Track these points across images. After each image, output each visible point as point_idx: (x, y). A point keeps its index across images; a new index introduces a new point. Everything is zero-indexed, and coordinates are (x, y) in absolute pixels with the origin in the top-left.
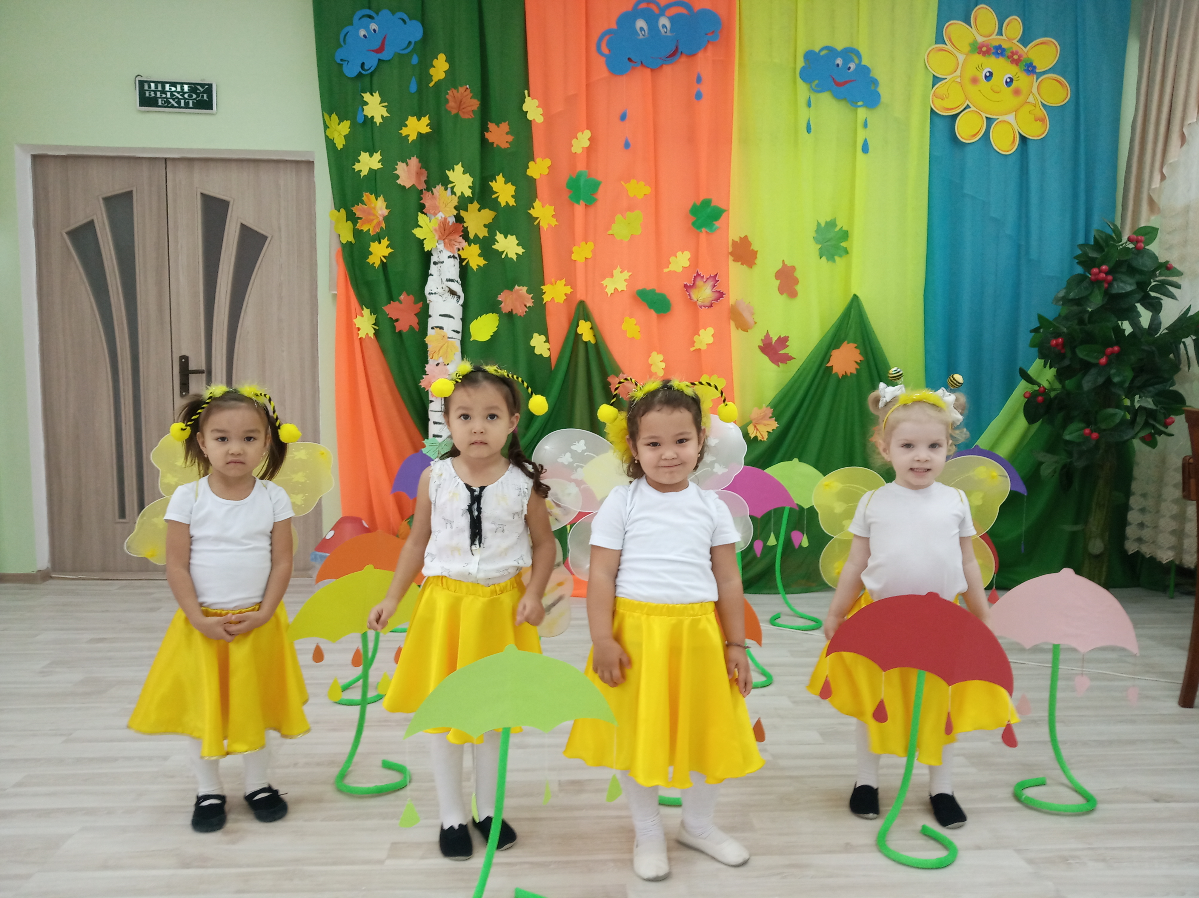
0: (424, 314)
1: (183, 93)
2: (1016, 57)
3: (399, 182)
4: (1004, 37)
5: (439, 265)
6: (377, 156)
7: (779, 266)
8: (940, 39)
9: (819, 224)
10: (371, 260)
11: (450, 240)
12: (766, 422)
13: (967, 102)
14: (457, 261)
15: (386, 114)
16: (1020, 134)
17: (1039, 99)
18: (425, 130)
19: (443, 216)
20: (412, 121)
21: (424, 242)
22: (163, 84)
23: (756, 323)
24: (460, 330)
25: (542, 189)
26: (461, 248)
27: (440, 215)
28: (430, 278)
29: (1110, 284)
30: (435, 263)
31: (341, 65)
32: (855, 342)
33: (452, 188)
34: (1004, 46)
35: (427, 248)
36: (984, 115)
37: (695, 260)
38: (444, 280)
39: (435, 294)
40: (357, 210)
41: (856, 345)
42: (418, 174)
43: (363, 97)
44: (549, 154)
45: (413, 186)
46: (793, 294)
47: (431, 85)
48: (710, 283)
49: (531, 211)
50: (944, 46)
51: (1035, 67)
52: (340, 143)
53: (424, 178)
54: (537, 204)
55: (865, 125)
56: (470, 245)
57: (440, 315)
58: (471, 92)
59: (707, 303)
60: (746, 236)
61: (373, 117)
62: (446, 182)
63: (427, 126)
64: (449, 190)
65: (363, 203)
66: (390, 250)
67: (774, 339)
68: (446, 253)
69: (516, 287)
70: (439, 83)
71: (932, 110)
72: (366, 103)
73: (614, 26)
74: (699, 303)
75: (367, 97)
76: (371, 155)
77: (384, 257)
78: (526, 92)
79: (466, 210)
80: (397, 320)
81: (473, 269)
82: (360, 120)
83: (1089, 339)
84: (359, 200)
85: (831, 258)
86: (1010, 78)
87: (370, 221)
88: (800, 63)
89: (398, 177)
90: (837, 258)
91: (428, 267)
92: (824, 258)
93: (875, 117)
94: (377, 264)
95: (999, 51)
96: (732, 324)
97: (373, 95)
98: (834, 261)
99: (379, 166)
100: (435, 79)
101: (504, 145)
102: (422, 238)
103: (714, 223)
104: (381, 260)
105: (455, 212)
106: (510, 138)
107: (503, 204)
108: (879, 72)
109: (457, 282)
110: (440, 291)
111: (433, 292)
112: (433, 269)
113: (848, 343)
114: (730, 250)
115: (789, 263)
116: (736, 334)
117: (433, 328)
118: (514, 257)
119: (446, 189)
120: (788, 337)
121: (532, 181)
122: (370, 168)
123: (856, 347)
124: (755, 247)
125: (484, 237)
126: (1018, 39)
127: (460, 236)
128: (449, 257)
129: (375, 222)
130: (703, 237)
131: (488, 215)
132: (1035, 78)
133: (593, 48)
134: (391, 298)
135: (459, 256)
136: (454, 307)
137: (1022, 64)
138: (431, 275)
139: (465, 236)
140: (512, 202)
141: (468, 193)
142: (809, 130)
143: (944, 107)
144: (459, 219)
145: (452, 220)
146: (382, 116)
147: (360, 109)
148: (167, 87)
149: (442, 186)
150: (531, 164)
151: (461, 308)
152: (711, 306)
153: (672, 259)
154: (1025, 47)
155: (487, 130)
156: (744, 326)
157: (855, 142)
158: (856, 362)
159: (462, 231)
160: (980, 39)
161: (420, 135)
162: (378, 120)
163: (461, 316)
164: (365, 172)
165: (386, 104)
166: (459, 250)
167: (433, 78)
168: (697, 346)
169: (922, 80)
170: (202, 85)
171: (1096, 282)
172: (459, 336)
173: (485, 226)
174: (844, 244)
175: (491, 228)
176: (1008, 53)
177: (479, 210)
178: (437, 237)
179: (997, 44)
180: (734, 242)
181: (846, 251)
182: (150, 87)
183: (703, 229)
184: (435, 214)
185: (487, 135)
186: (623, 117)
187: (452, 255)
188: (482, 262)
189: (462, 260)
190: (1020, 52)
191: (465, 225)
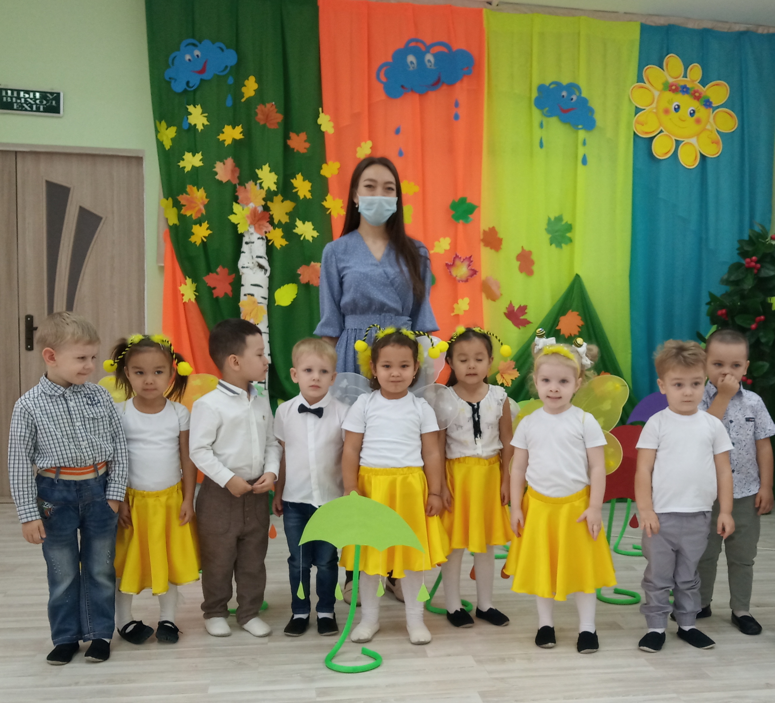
0: (237, 284)
1: (35, 99)
2: (697, 94)
3: (217, 177)
4: (688, 79)
5: (250, 245)
6: (199, 156)
7: (519, 251)
8: (640, 79)
9: (549, 219)
10: (193, 239)
11: (260, 225)
12: (510, 372)
13: (661, 128)
14: (266, 241)
15: (206, 123)
16: (701, 153)
17: (715, 127)
18: (239, 136)
19: (254, 206)
20: (228, 129)
21: (238, 226)
22: (19, 91)
23: (501, 295)
24: (267, 296)
25: (333, 186)
26: (268, 232)
27: (252, 205)
28: (242, 255)
29: (759, 270)
30: (247, 243)
31: (169, 83)
32: (577, 311)
33: (261, 183)
34: (688, 86)
35: (240, 230)
36: (674, 138)
37: (454, 245)
38: (255, 257)
39: (247, 267)
40: (182, 199)
41: (578, 313)
42: (233, 172)
43: (187, 109)
44: (338, 159)
45: (228, 181)
46: (530, 273)
47: (243, 100)
48: (466, 263)
49: (324, 203)
50: (644, 84)
51: (711, 103)
52: (168, 145)
53: (237, 175)
54: (329, 197)
55: (584, 143)
56: (274, 229)
57: (252, 285)
58: (276, 108)
59: (464, 278)
60: (493, 228)
61: (195, 125)
62: (255, 178)
63: (241, 133)
64: (258, 185)
65: (187, 193)
66: (209, 232)
67: (516, 308)
68: (256, 236)
69: (312, 263)
70: (249, 99)
71: (635, 133)
72: (190, 114)
73: (390, 60)
74: (458, 278)
75: (191, 108)
76: (194, 155)
77: (205, 237)
78: (320, 109)
79: (272, 201)
80: (214, 288)
81: (277, 249)
82: (185, 127)
83: (744, 310)
84: (183, 191)
85: (559, 245)
86: (693, 110)
87: (193, 208)
88: (535, 94)
89: (216, 174)
90: (563, 245)
91: (240, 246)
92: (553, 245)
93: (592, 137)
94: (199, 242)
95: (684, 90)
96: (484, 296)
97: (195, 107)
98: (561, 247)
99: (200, 164)
100: (246, 96)
101: (302, 150)
102: (236, 223)
103: (469, 216)
104: (202, 240)
105: (263, 203)
106: (307, 145)
107: (302, 197)
108: (595, 103)
109: (265, 258)
110: (251, 265)
111: (245, 266)
112: (245, 248)
113: (572, 311)
114: (482, 237)
115: (527, 248)
116: (486, 303)
117: (245, 295)
118: (311, 239)
119: (256, 184)
120: (527, 306)
121: (324, 179)
122: (193, 166)
123: (578, 315)
124: (501, 235)
125: (286, 223)
126: (698, 81)
127: (268, 222)
128: (259, 238)
129: (197, 209)
130: (460, 227)
131: (289, 205)
132: (711, 112)
133: (374, 75)
134: (210, 270)
135: (266, 237)
136: (262, 278)
137: (702, 100)
138: (243, 252)
139: (271, 221)
140: (309, 196)
141: (274, 188)
142: (541, 145)
143: (644, 131)
144: (266, 208)
145: (260, 209)
146: (203, 124)
147: (185, 117)
148: (22, 94)
149: (253, 181)
150: (324, 166)
151: (267, 280)
152: (467, 281)
153: (436, 243)
154: (704, 87)
155: (289, 138)
156: (493, 297)
157: (576, 157)
158: (579, 326)
159: (269, 218)
160: (671, 80)
161: (234, 140)
162: (200, 127)
163: (267, 286)
164: (188, 169)
165: (206, 115)
166: (266, 233)
167: (245, 95)
168: (456, 312)
169: (626, 110)
170: (52, 94)
171: (749, 269)
172: (266, 302)
173: (286, 213)
174: (568, 235)
175: (293, 215)
176: (691, 91)
177: (282, 201)
178: (249, 222)
179: (682, 84)
180: (485, 232)
181: (570, 240)
182: (7, 93)
183: (461, 221)
184: (247, 204)
185: (289, 142)
186: (397, 132)
187: (261, 236)
188: (284, 242)
189: (268, 241)
190: (700, 91)
191: (271, 213)
